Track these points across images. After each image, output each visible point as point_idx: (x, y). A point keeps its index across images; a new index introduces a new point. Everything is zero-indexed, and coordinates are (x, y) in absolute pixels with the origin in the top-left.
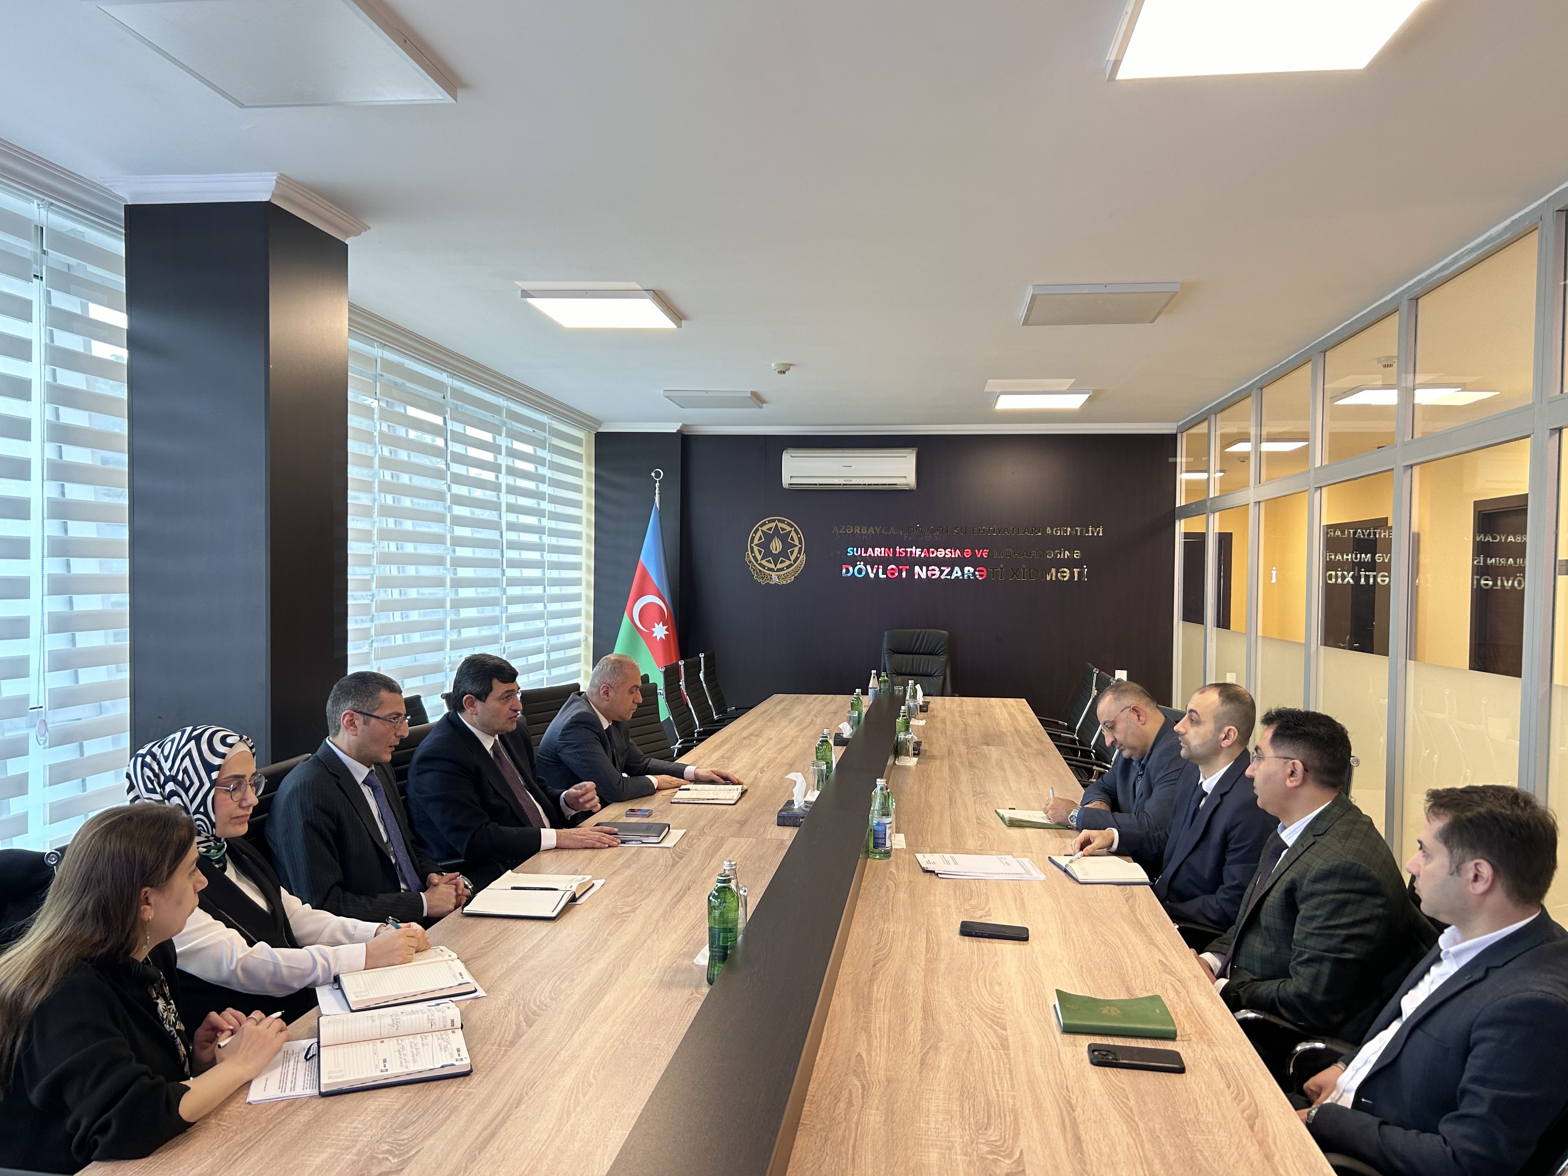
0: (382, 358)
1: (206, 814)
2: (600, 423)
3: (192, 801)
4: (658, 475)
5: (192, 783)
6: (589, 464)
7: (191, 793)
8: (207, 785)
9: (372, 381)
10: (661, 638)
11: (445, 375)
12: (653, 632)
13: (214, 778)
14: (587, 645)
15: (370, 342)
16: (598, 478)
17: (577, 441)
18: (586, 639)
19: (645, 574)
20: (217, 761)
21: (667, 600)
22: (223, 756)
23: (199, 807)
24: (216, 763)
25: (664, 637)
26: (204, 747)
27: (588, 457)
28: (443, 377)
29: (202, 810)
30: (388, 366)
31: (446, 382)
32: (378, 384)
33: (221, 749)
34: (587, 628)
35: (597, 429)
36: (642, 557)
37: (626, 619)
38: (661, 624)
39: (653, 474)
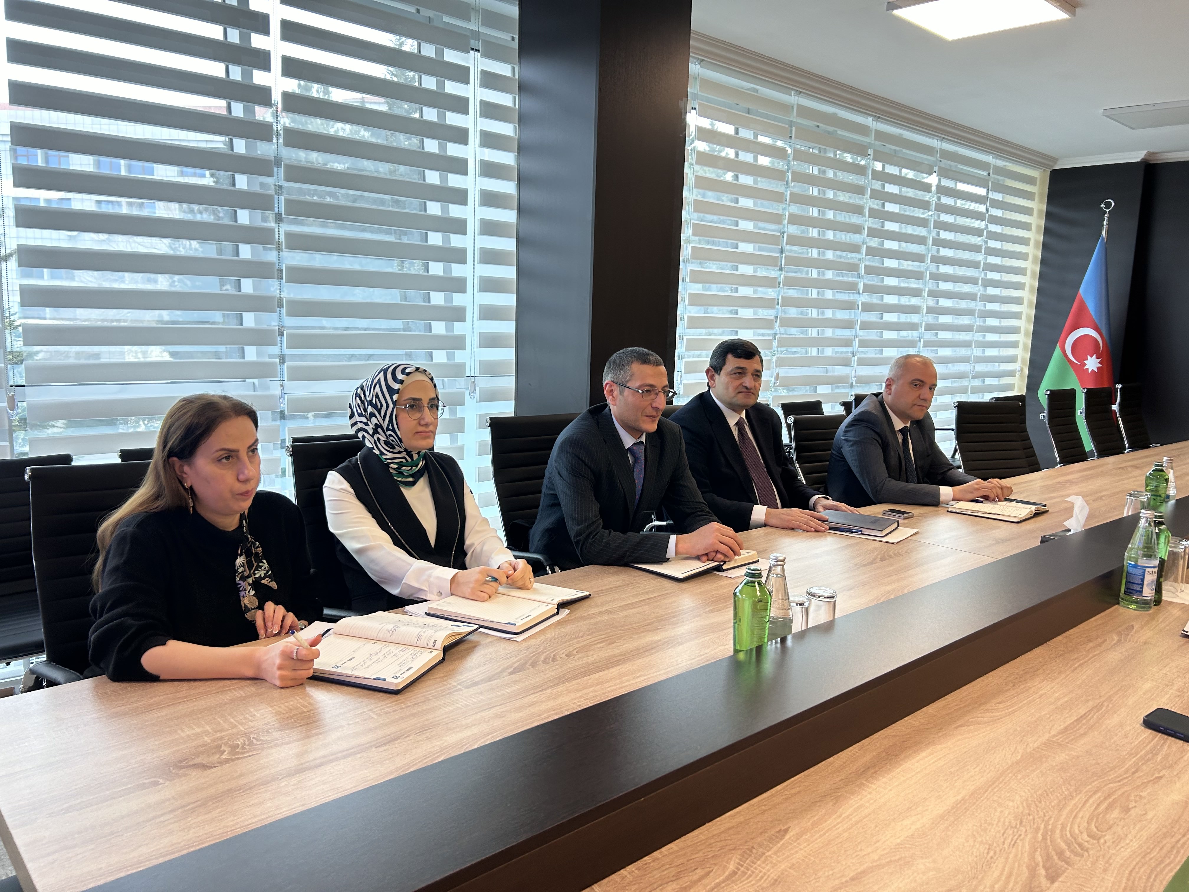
0: (798, 105)
1: (393, 430)
2: (1055, 160)
3: (384, 420)
4: (1108, 205)
5: (382, 405)
6: (1041, 201)
7: (383, 413)
8: (391, 406)
9: (787, 126)
10: (1093, 370)
11: (870, 119)
12: (1085, 365)
13: (394, 400)
14: (1022, 375)
15: (787, 90)
16: (1049, 216)
17: (1031, 181)
18: (1022, 370)
19: (1082, 307)
20: (396, 386)
21: (1104, 332)
22: (401, 382)
23: (388, 426)
24: (396, 388)
25: (1096, 370)
26: (389, 376)
27: (1041, 195)
28: (869, 121)
29: (390, 427)
30: (804, 111)
31: (871, 125)
32: (794, 128)
33: (400, 376)
34: (1023, 360)
35: (1052, 166)
36: (1081, 291)
37: (1058, 351)
38: (1095, 356)
39: (1103, 205)
